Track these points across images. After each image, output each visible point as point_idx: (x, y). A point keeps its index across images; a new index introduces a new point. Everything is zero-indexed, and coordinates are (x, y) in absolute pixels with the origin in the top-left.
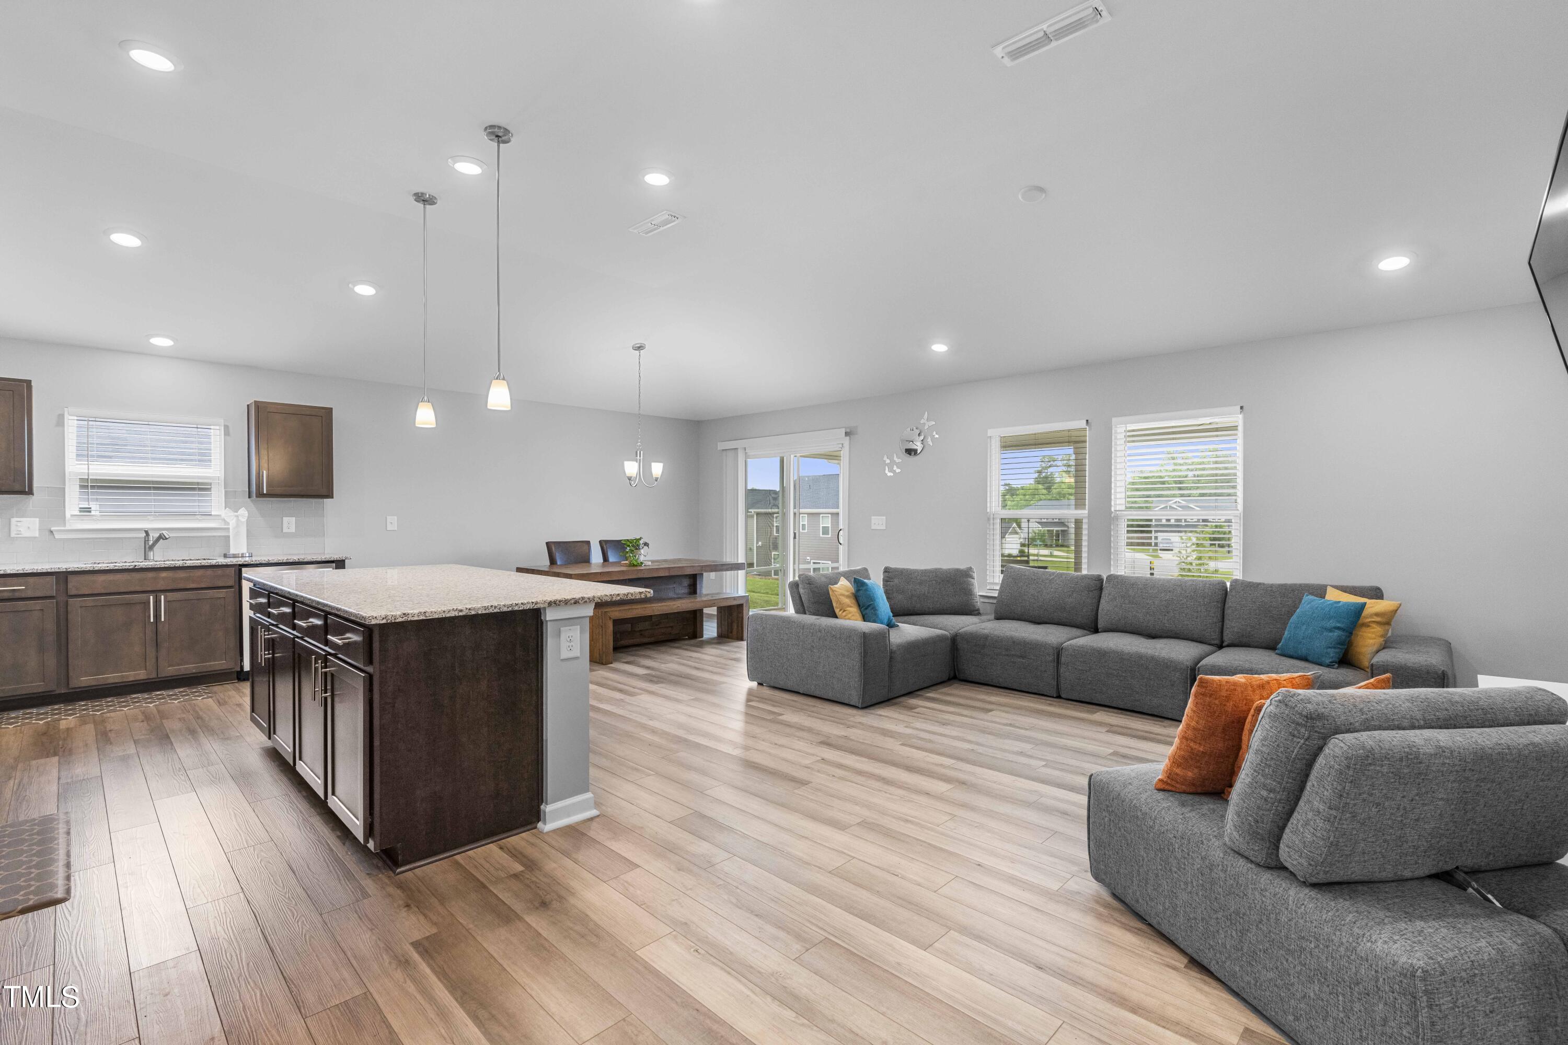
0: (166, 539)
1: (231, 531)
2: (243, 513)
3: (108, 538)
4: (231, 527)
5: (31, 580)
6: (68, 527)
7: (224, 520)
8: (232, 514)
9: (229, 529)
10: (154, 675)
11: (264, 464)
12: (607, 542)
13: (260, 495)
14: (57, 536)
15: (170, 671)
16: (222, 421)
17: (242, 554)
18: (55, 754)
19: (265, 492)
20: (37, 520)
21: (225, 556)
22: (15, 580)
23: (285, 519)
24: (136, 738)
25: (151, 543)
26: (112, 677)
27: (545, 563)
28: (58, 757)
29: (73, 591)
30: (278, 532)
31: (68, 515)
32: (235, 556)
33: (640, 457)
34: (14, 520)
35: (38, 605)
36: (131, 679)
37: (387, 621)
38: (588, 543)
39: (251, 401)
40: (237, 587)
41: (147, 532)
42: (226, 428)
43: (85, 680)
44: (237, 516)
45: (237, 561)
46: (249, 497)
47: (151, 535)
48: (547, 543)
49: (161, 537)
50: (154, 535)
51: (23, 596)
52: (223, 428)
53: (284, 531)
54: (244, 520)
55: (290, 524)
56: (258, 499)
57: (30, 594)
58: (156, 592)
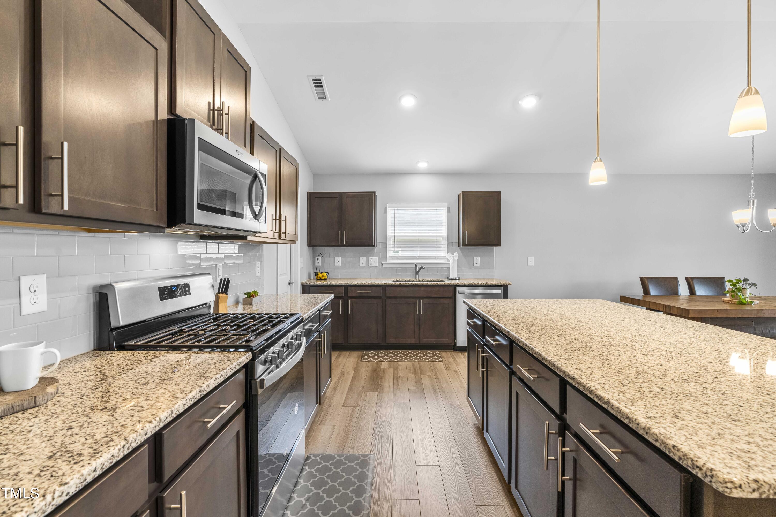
0: (424, 269)
1: (450, 264)
2: (456, 254)
3: (401, 267)
4: (451, 262)
5: (374, 288)
6: (388, 262)
7: (447, 259)
8: (451, 255)
9: (449, 264)
10: (418, 342)
11: (466, 227)
12: (693, 278)
13: (464, 245)
14: (384, 266)
15: (425, 341)
16: (447, 205)
17: (455, 278)
18: (377, 391)
19: (467, 243)
20: (377, 258)
21: (448, 278)
22: (368, 288)
23: (475, 258)
24: (409, 388)
25: (417, 270)
26: (402, 340)
27: (638, 293)
28: (377, 393)
29: (388, 295)
30: (471, 265)
31: (388, 255)
32: (452, 279)
33: (753, 204)
34: (370, 258)
35: (375, 300)
36: (409, 343)
37: (761, 494)
38: (676, 279)
39: (460, 192)
40: (454, 297)
41: (416, 265)
42: (449, 208)
43: (392, 340)
44: (453, 257)
45: (454, 283)
46: (458, 246)
47: (417, 266)
48: (641, 278)
49: (422, 268)
50: (419, 266)
51: (371, 296)
52: (447, 208)
53: (474, 265)
54: (456, 259)
55: (477, 261)
56: (463, 247)
57: (373, 295)
58: (419, 298)
